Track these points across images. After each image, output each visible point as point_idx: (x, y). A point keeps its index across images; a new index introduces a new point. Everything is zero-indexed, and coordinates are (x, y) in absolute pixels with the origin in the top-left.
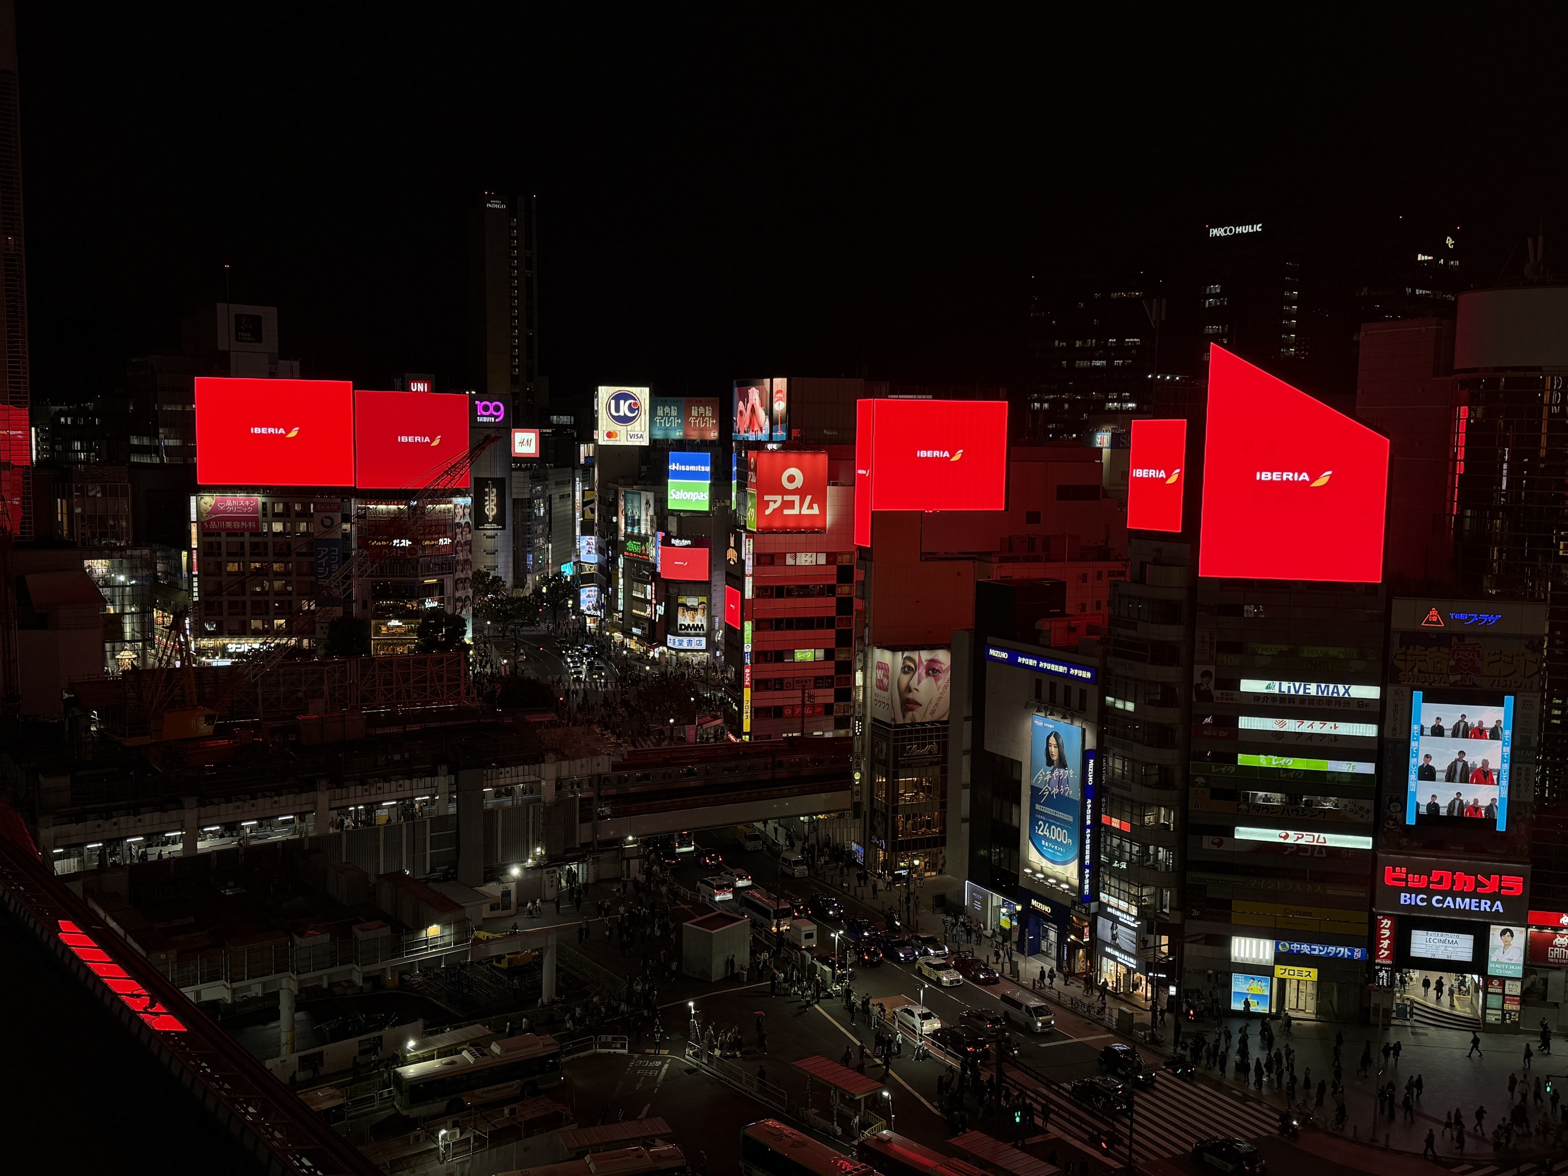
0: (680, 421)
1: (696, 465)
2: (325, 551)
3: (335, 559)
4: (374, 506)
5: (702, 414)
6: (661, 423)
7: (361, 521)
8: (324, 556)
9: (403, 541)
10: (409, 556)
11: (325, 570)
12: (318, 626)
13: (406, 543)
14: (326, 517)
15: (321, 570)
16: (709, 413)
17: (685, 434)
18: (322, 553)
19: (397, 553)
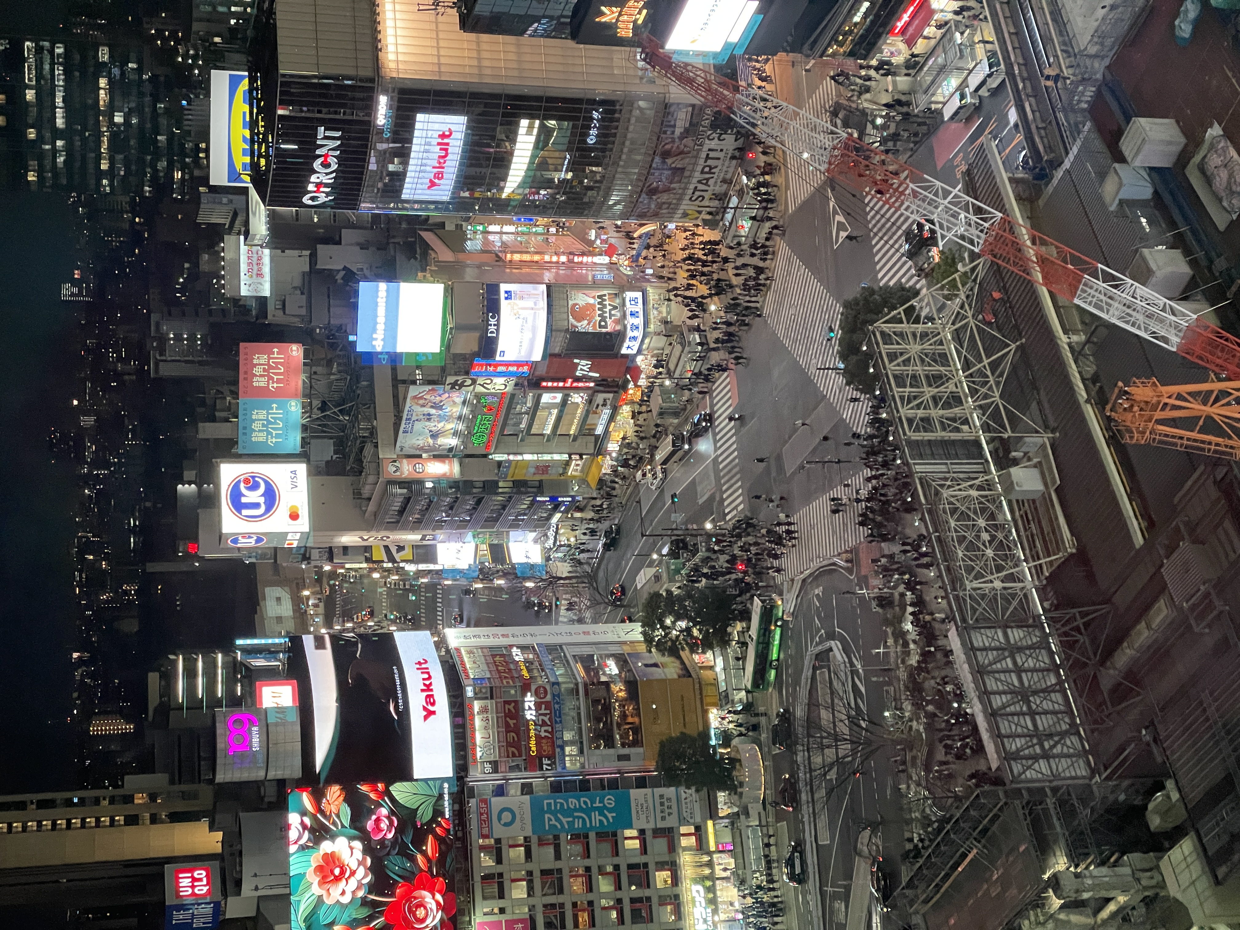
0: (275, 405)
1: (376, 304)
2: (550, 820)
3: (562, 804)
4: (478, 749)
5: (264, 370)
6: (277, 436)
7: (502, 768)
8: (558, 819)
9: (526, 705)
10: (549, 698)
11: (579, 817)
12: (660, 825)
13: (529, 700)
14: (499, 819)
15: (578, 824)
16: (263, 359)
17: (295, 396)
18: (553, 822)
19: (545, 715)
